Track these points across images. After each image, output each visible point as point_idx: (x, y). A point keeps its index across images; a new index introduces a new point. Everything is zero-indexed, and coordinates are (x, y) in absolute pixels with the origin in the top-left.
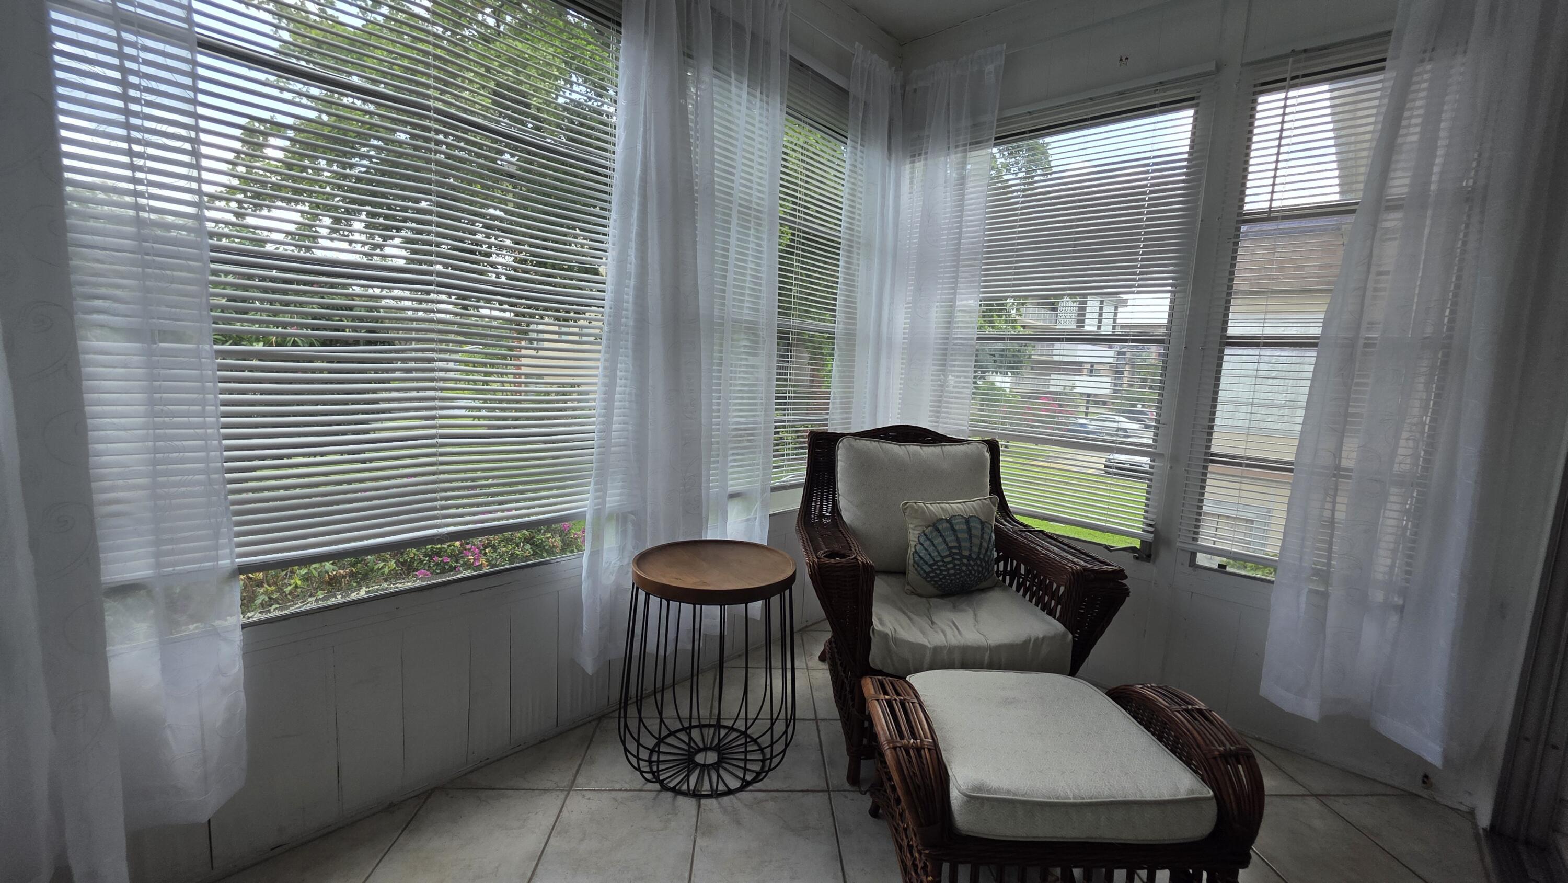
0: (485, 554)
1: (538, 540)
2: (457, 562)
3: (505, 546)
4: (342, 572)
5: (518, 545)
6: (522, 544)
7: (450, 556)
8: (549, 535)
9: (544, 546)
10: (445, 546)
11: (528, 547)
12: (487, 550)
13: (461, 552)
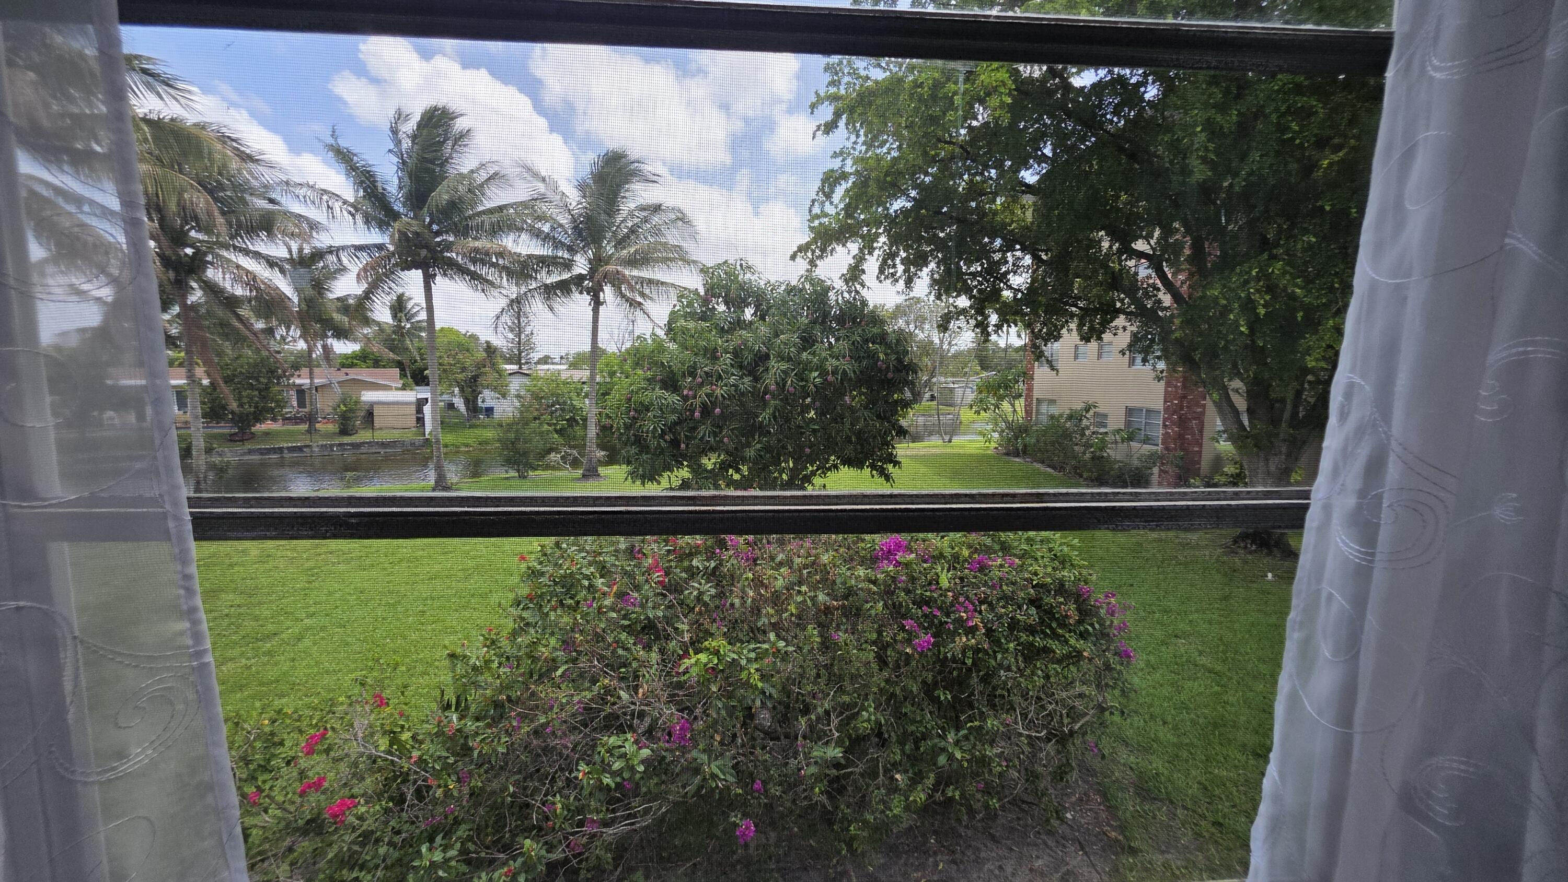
0: (980, 612)
1: (1047, 604)
2: (948, 616)
3: (1004, 607)
4: (835, 603)
5: (1020, 607)
6: (1025, 607)
7: (940, 608)
8: (1062, 600)
9: (1054, 614)
10: (935, 595)
11: (1033, 611)
12: (983, 608)
13: (952, 605)
